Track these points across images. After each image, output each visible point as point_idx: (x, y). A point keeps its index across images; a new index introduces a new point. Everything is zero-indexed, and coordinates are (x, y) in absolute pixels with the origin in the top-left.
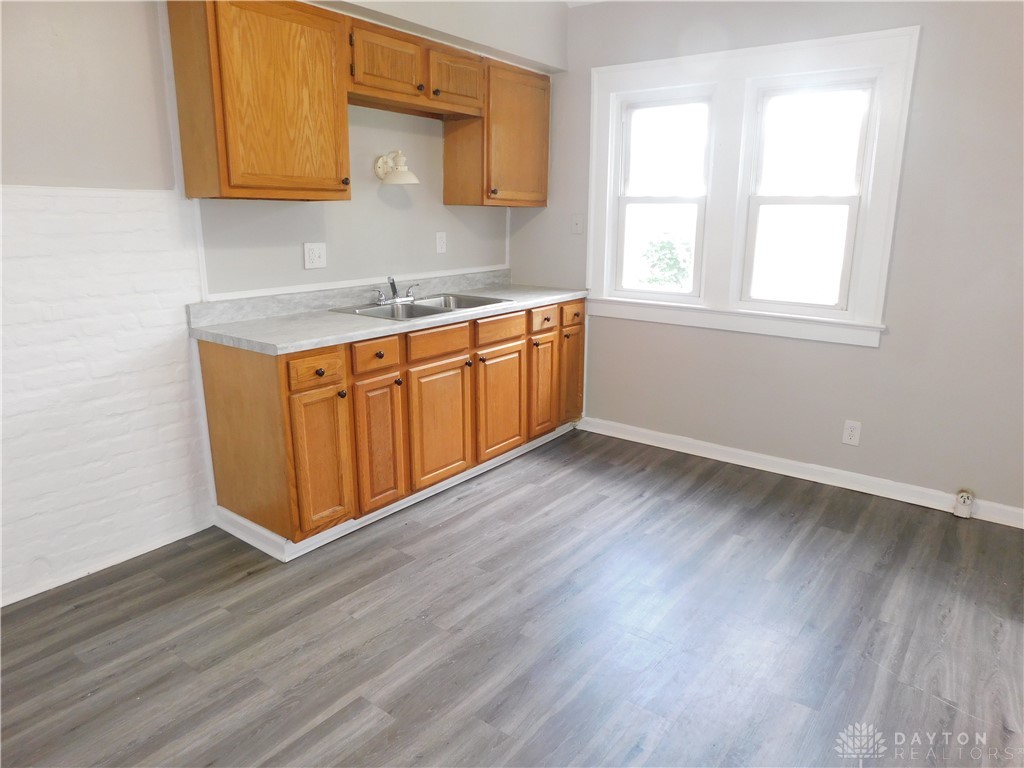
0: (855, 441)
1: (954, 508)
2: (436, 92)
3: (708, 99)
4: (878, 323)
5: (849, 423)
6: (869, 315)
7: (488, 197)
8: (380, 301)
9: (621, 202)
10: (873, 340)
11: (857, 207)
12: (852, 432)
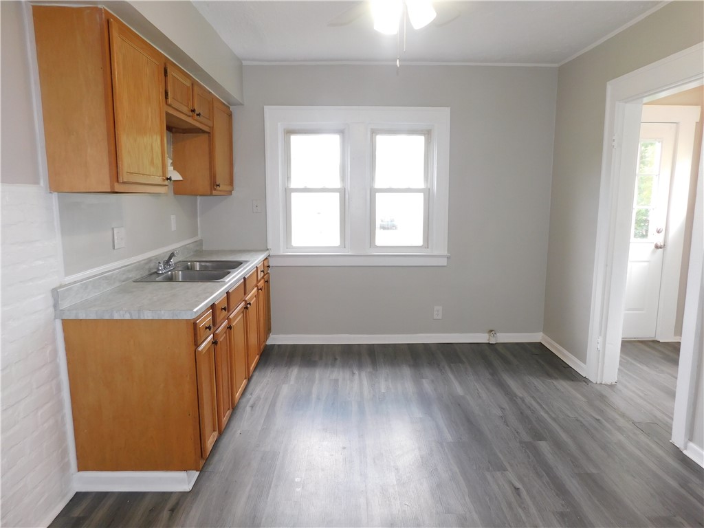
0: (440, 317)
1: (489, 340)
2: (199, 115)
3: (341, 132)
4: (446, 253)
5: (436, 308)
6: (441, 249)
7: (215, 190)
8: (159, 270)
9: (288, 192)
10: (443, 262)
11: (428, 193)
12: (438, 312)
